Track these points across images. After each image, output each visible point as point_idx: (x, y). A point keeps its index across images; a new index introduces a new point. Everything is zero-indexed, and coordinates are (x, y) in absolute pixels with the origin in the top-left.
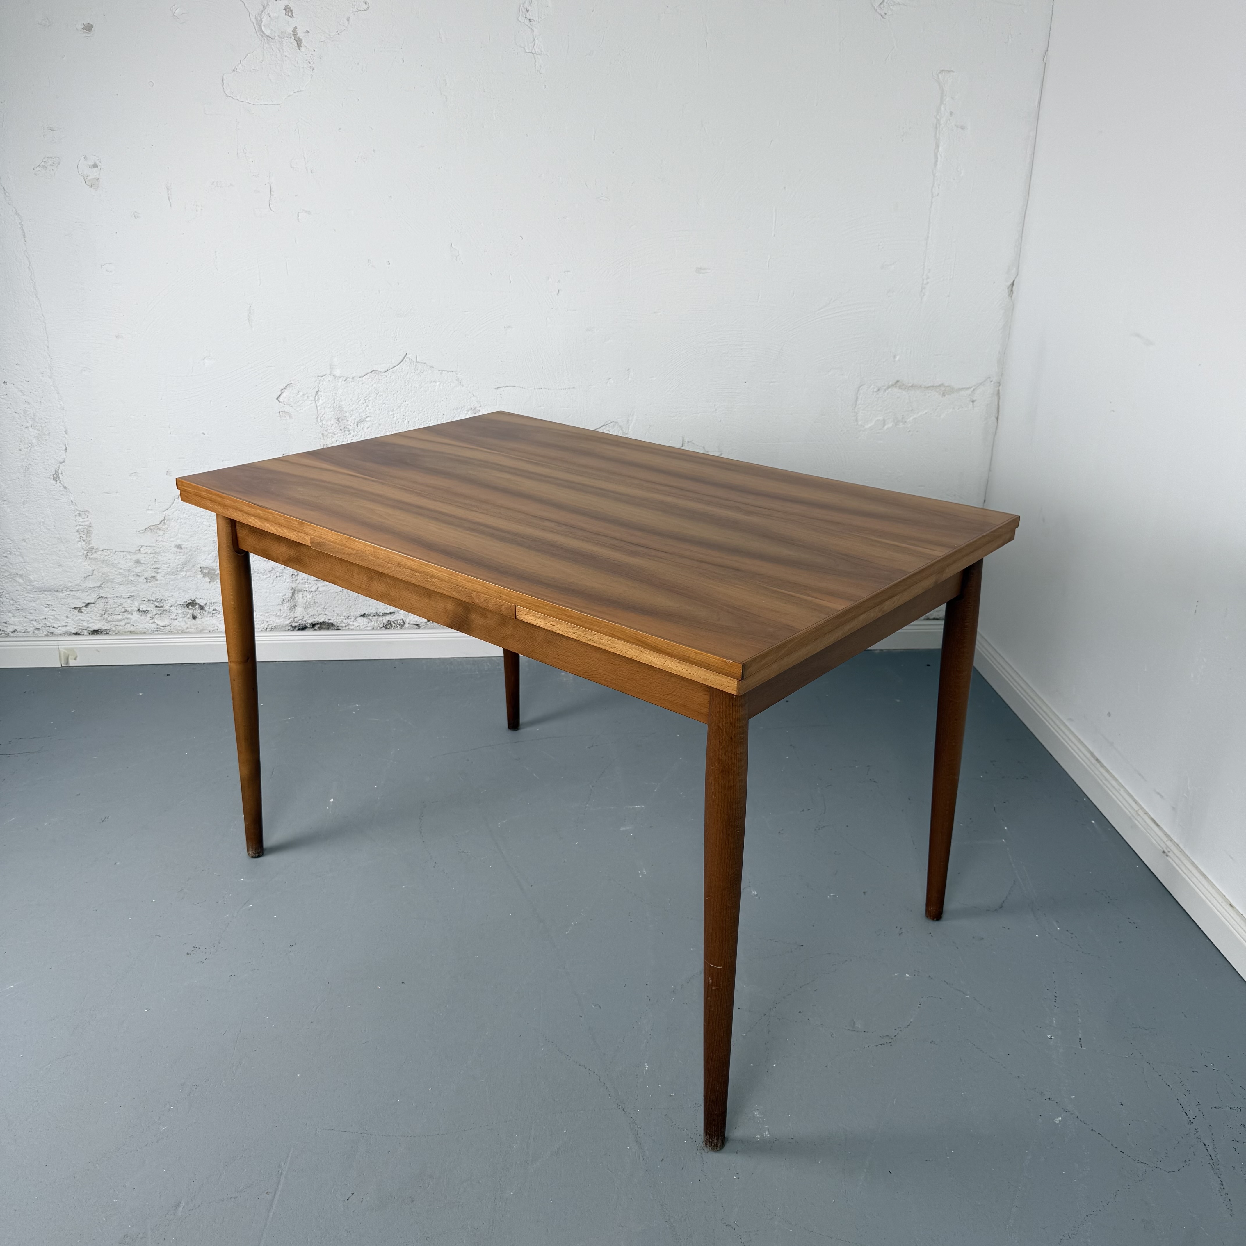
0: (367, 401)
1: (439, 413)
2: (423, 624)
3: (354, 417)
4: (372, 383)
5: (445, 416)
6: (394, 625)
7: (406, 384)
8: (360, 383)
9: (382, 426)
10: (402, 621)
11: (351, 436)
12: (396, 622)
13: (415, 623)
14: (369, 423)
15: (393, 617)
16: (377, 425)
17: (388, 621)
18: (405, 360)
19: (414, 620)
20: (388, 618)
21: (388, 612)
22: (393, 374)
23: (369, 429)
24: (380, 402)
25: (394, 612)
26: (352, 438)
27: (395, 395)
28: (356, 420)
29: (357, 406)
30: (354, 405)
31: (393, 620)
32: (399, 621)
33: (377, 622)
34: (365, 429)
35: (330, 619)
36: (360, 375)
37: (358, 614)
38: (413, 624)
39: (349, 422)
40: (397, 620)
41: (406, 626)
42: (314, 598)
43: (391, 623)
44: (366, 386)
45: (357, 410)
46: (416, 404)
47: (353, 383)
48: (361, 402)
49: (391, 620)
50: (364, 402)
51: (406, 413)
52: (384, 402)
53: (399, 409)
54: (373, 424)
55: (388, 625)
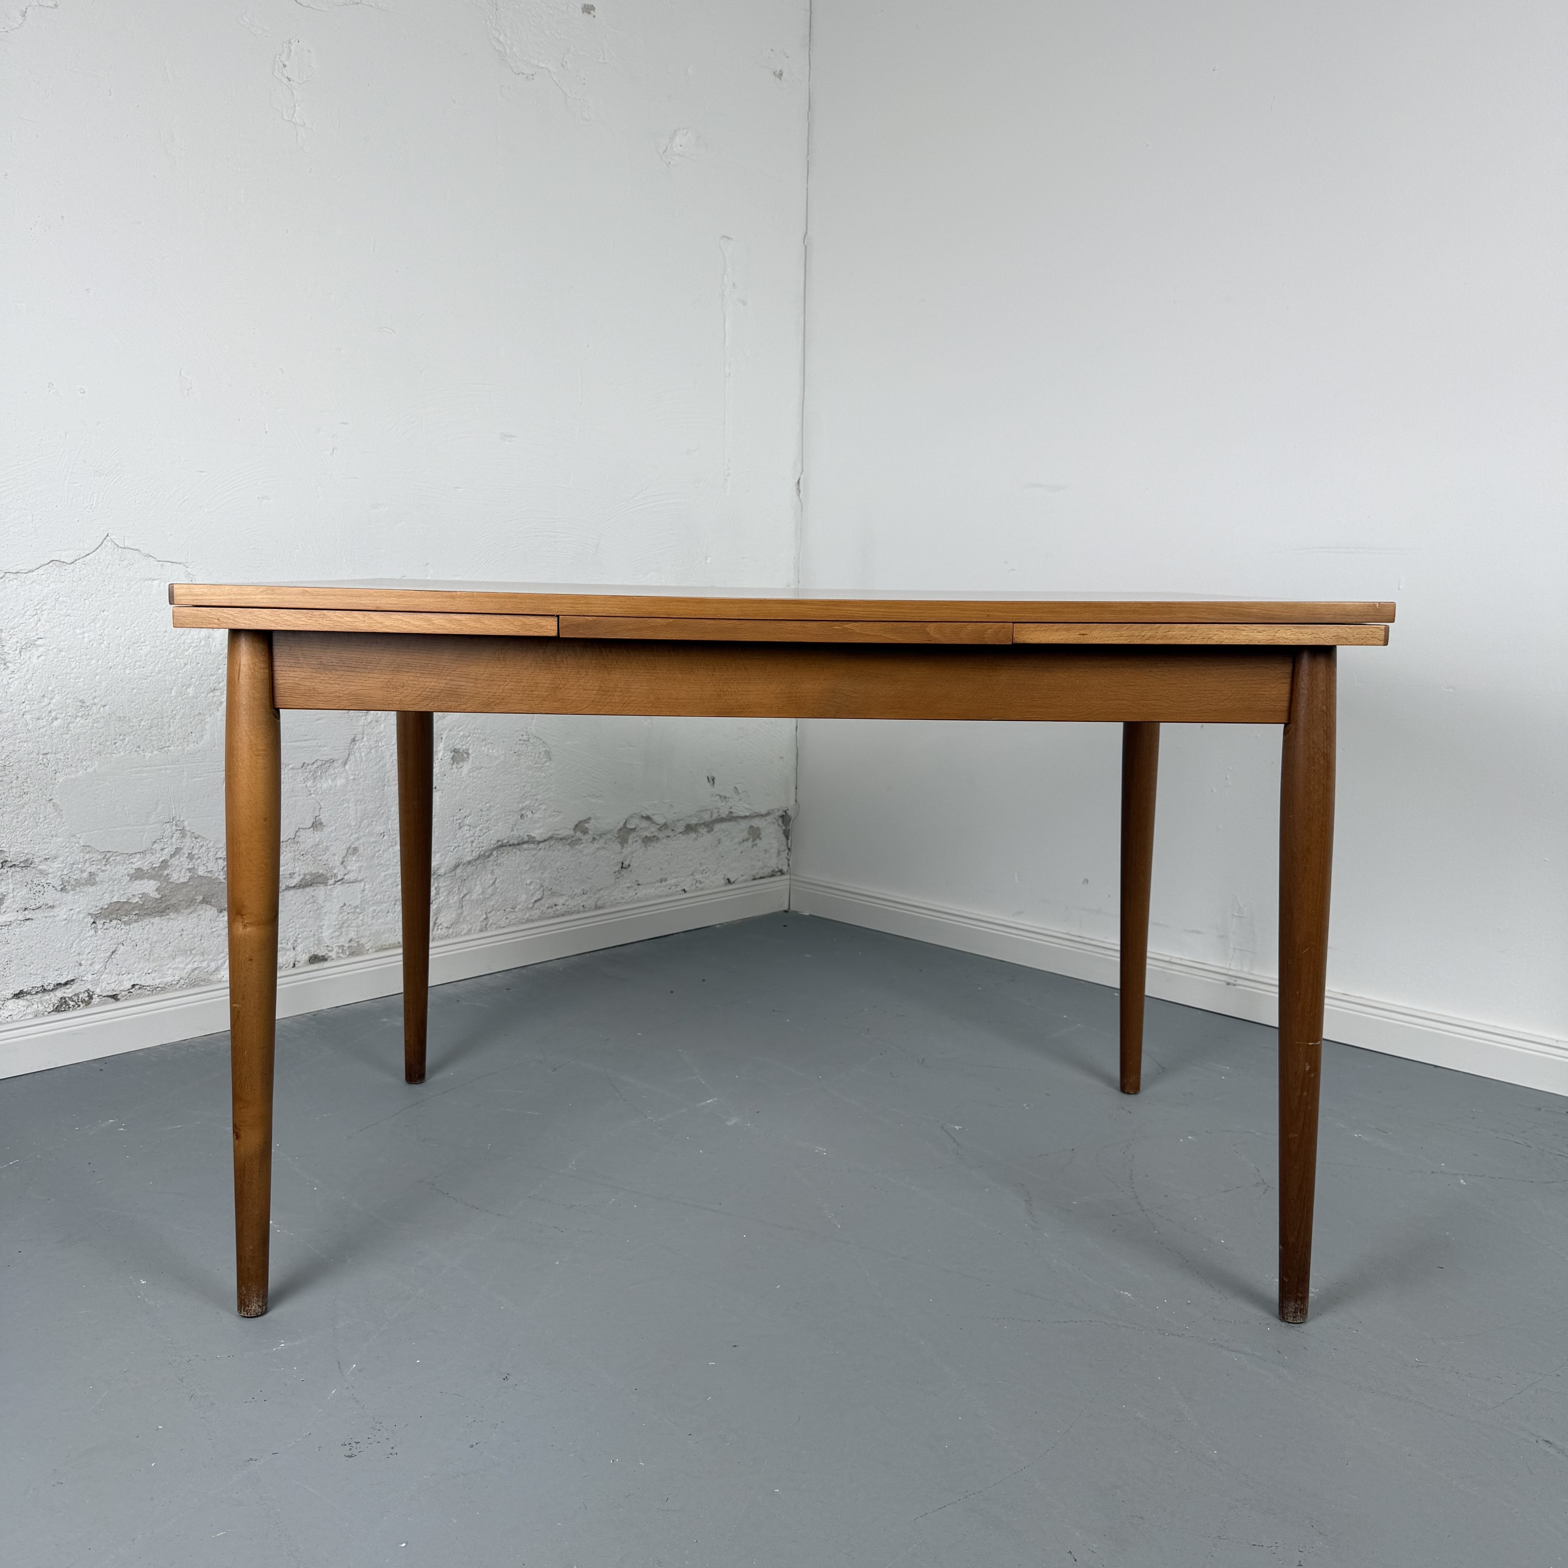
0: (39, 612)
1: (158, 629)
2: (124, 993)
3: (15, 640)
4: (48, 582)
5: (167, 634)
6: (72, 1003)
7: (106, 583)
8: (27, 582)
9: (63, 653)
10: (86, 994)
11: (8, 672)
12: (75, 998)
13: (110, 994)
14: (41, 649)
15: (70, 990)
16: (55, 650)
17: (61, 998)
18: (103, 544)
19: (108, 988)
20: (59, 993)
21: (63, 982)
22: (84, 566)
23: (43, 657)
24: (61, 612)
25: (73, 980)
26: (10, 676)
27: (87, 601)
28: (18, 645)
29: (21, 621)
30: (17, 619)
31: (70, 995)
32: (81, 996)
33: (42, 1004)
34: (34, 660)
36: (30, 568)
37: (9, 993)
38: (108, 996)
39: (6, 649)
40: (77, 995)
41: (96, 1000)
43: (65, 1002)
44: (37, 587)
45: (20, 628)
46: (122, 614)
47: (15, 581)
48: (28, 613)
49: (65, 995)
50: (35, 612)
51: (104, 629)
52: (69, 612)
53: (93, 624)
54: (48, 650)
55: (62, 1005)
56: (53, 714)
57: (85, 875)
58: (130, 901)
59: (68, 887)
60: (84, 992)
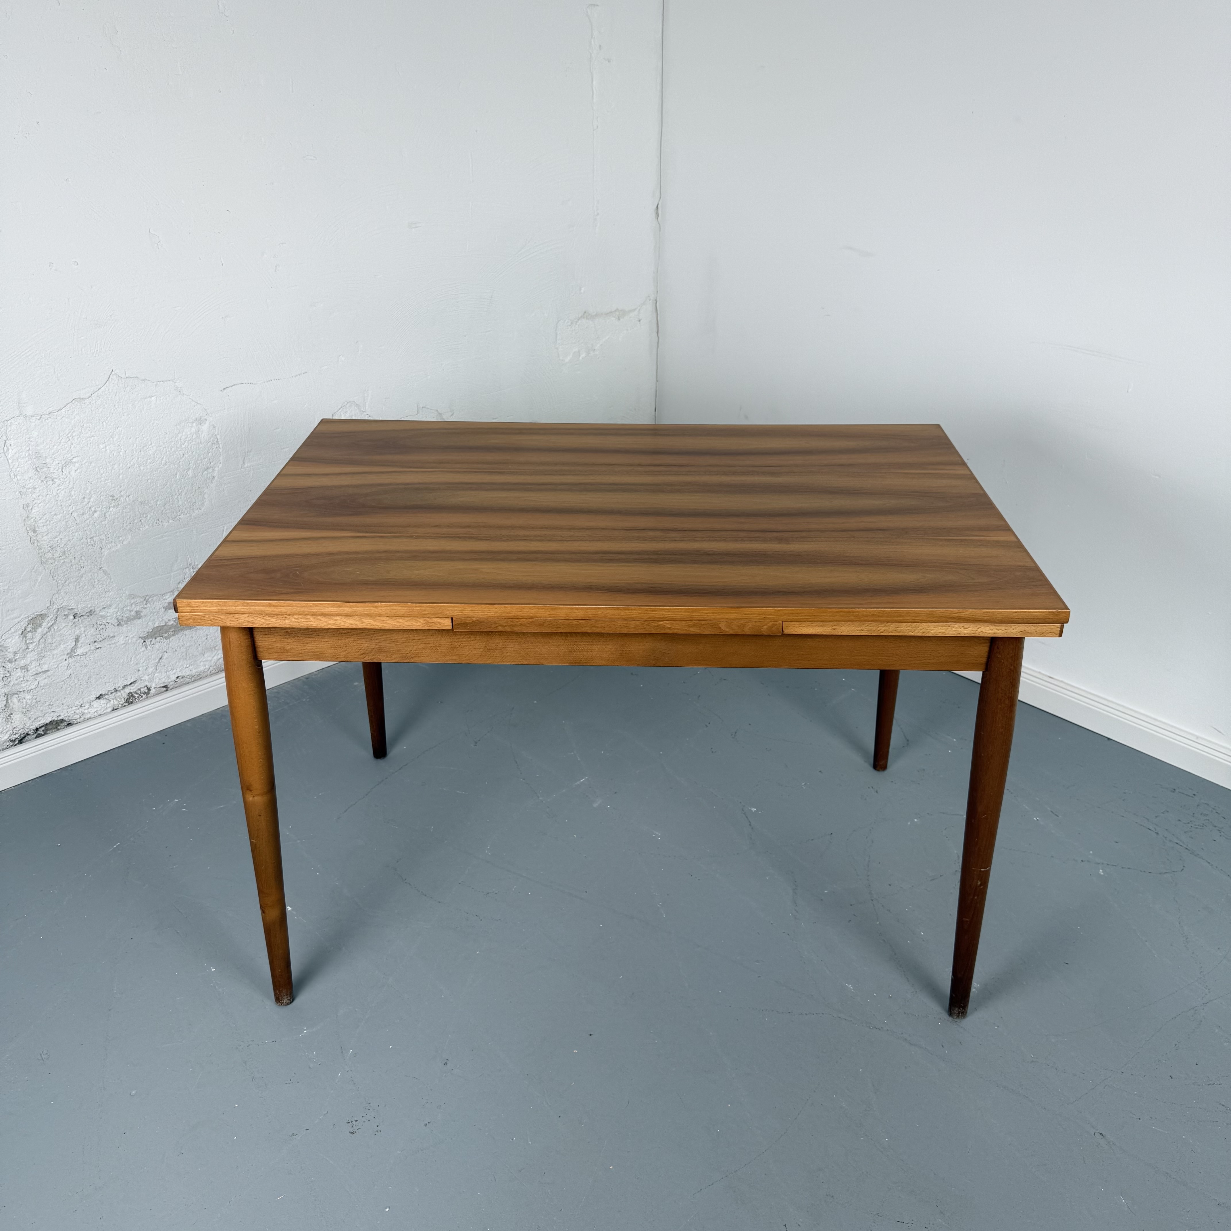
0: (70, 438)
1: (160, 433)
2: (171, 683)
3: (57, 462)
4: (74, 415)
5: (167, 436)
6: (137, 696)
7: (116, 407)
8: (59, 418)
9: (93, 465)
10: (146, 688)
11: (56, 485)
12: (139, 692)
13: (162, 685)
14: (77, 465)
15: (134, 687)
16: (87, 464)
17: (129, 693)
18: (110, 378)
19: (161, 682)
20: (127, 690)
21: (128, 684)
22: (98, 398)
23: (79, 471)
24: (87, 435)
25: (135, 681)
26: (58, 488)
27: (104, 423)
28: (60, 465)
29: (59, 448)
30: (55, 447)
31: (135, 691)
32: (142, 690)
33: (116, 700)
34: (73, 473)
35: (60, 716)
36: (59, 408)
37: (94, 696)
38: (161, 687)
39: (52, 470)
40: (139, 690)
41: (153, 691)
42: (35, 697)
43: (132, 695)
44: (66, 420)
45: (59, 453)
46: (132, 428)
47: (50, 419)
48: (63, 441)
49: (132, 691)
50: (68, 439)
51: (120, 441)
52: (92, 434)
53: (111, 439)
54: (82, 465)
55: (130, 698)
56: (93, 509)
57: (133, 613)
58: (167, 624)
59: (122, 623)
60: (144, 687)
